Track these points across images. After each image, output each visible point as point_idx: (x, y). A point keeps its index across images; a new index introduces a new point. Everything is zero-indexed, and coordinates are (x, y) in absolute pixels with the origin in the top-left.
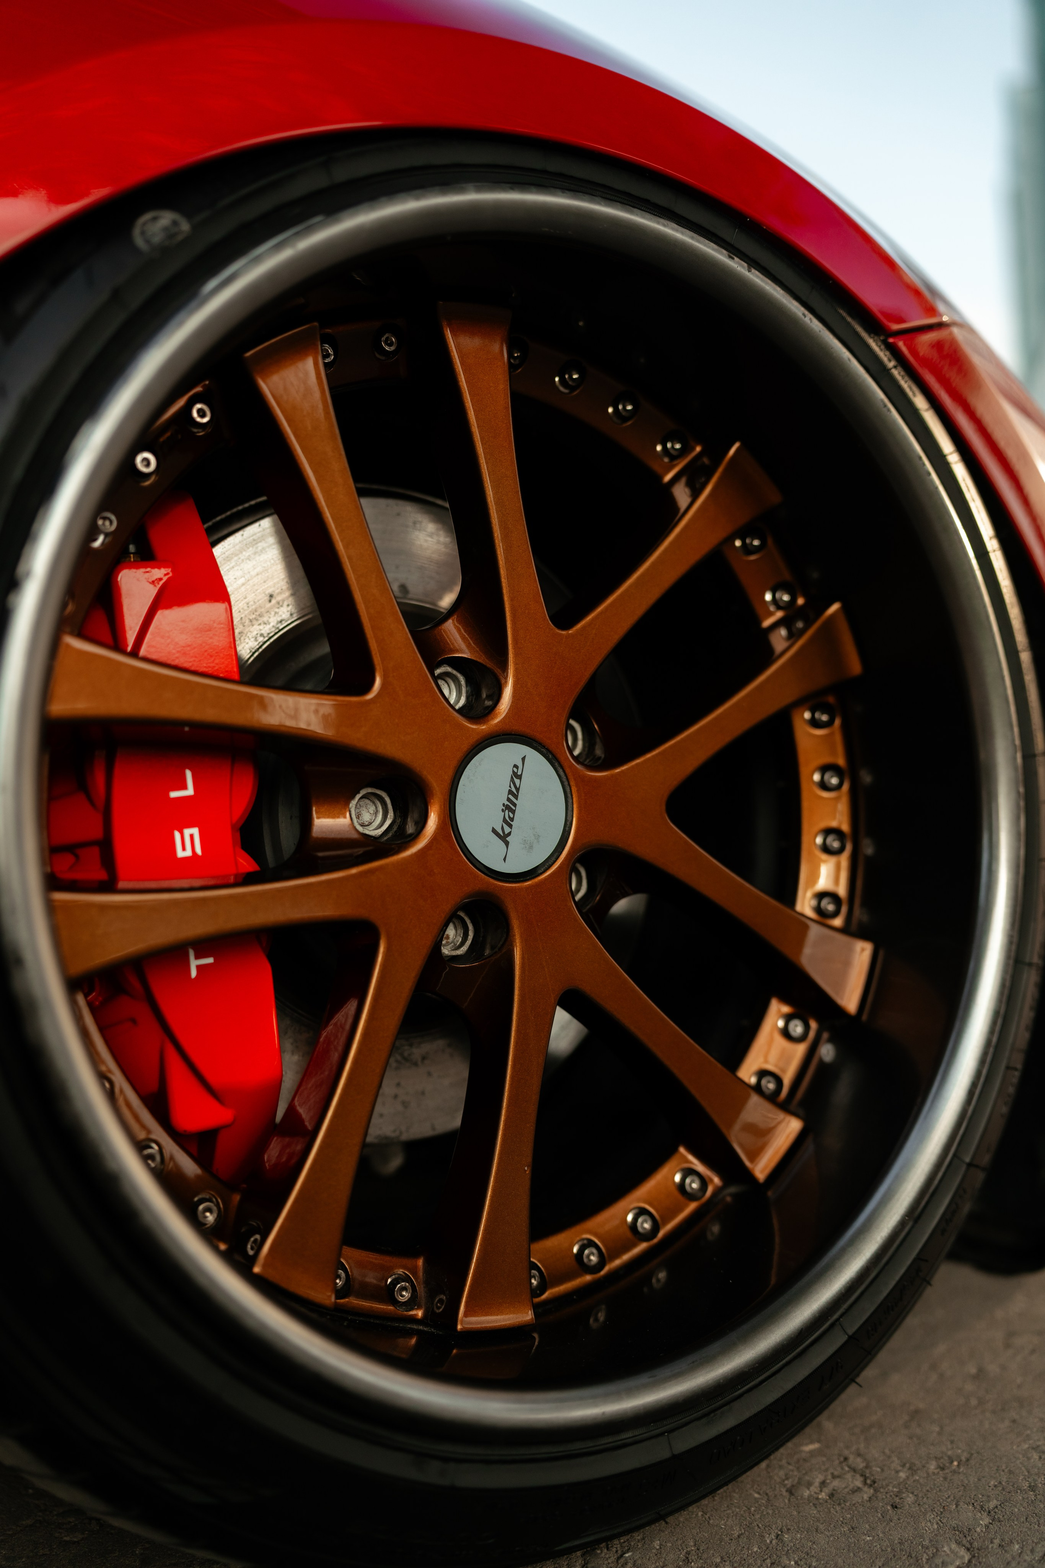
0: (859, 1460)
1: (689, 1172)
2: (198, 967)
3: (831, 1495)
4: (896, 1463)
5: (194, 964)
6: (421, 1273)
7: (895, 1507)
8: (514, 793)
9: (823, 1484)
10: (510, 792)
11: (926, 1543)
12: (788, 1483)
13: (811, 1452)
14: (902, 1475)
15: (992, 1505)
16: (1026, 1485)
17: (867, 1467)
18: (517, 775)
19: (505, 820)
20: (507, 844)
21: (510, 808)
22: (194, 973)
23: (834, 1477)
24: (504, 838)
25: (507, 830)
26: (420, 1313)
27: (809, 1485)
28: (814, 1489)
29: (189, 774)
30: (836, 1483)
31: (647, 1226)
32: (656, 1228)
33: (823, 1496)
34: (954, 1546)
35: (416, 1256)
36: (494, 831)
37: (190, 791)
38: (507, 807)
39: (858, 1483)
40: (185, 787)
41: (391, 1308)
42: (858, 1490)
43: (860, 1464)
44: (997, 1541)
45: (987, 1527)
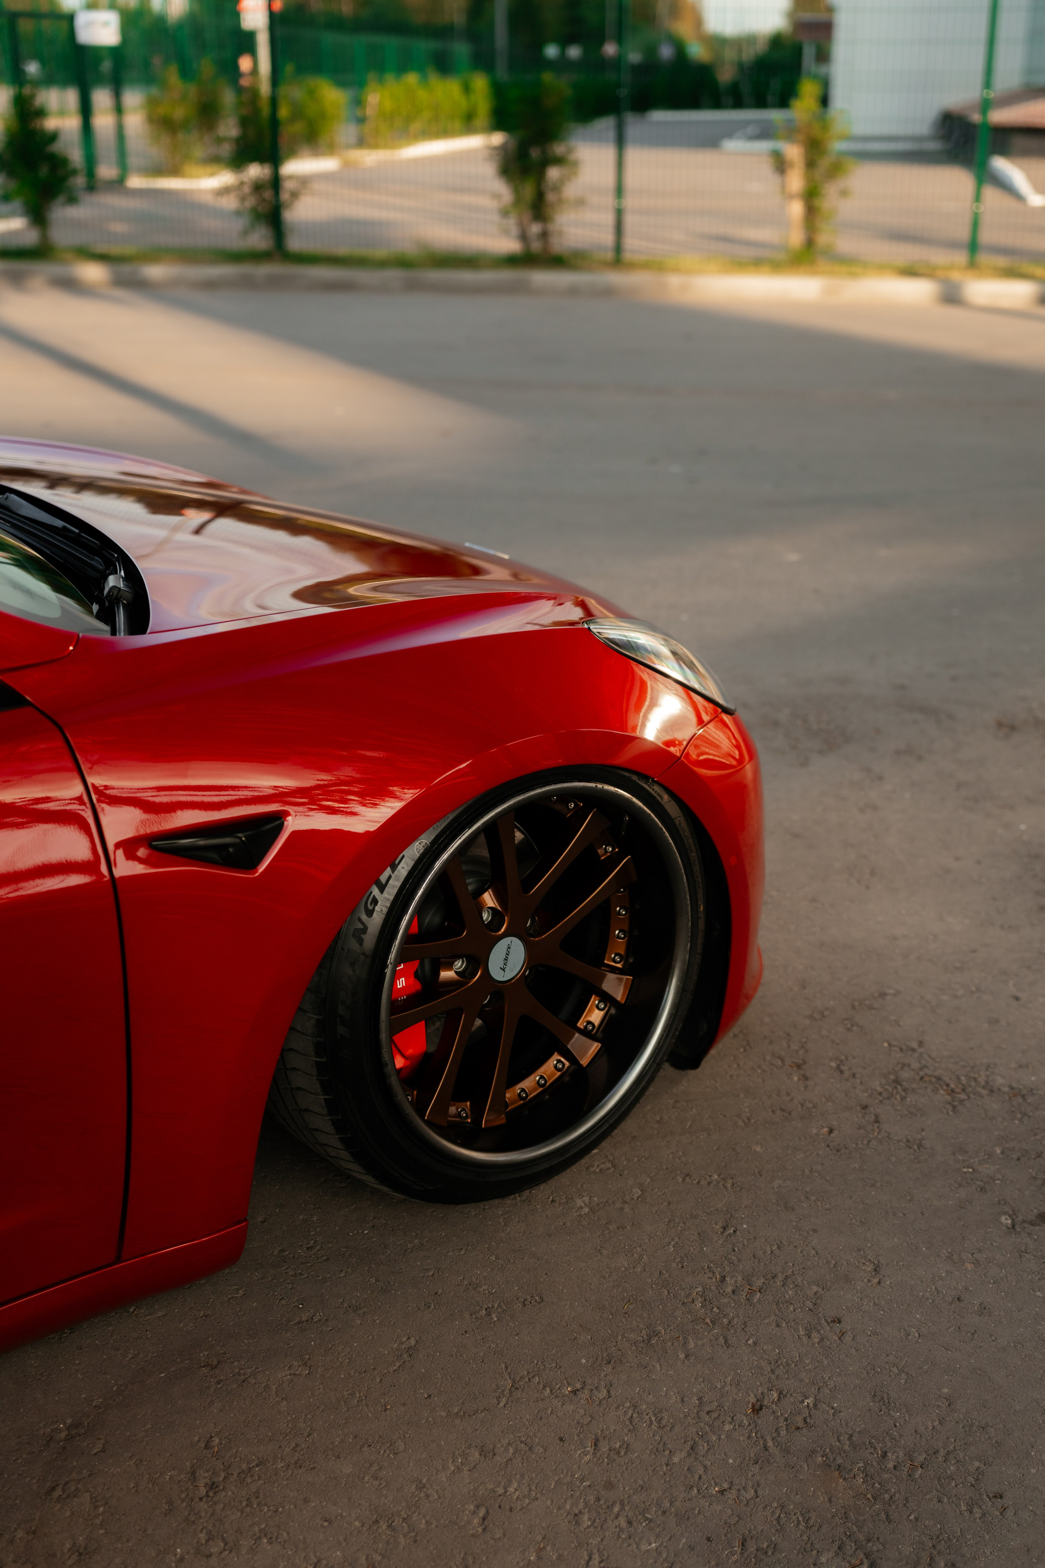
0: (611, 1157)
1: (559, 1061)
3: (600, 1170)
4: (623, 1158)
6: (469, 1107)
7: (621, 1175)
9: (598, 1166)
10: (507, 954)
11: (629, 1188)
12: (586, 1165)
13: (595, 1153)
14: (625, 1163)
15: (652, 1175)
16: (664, 1168)
17: (614, 1160)
19: (504, 964)
20: (504, 971)
23: (602, 1163)
24: (503, 970)
26: (469, 1120)
27: (593, 1166)
28: (595, 1168)
30: (602, 1166)
31: (543, 1082)
32: (546, 1082)
33: (597, 1170)
34: (637, 1189)
35: (467, 1101)
36: (501, 968)
38: (505, 959)
39: (610, 1165)
41: (458, 1119)
42: (609, 1168)
43: (611, 1158)
44: (651, 1188)
45: (649, 1183)
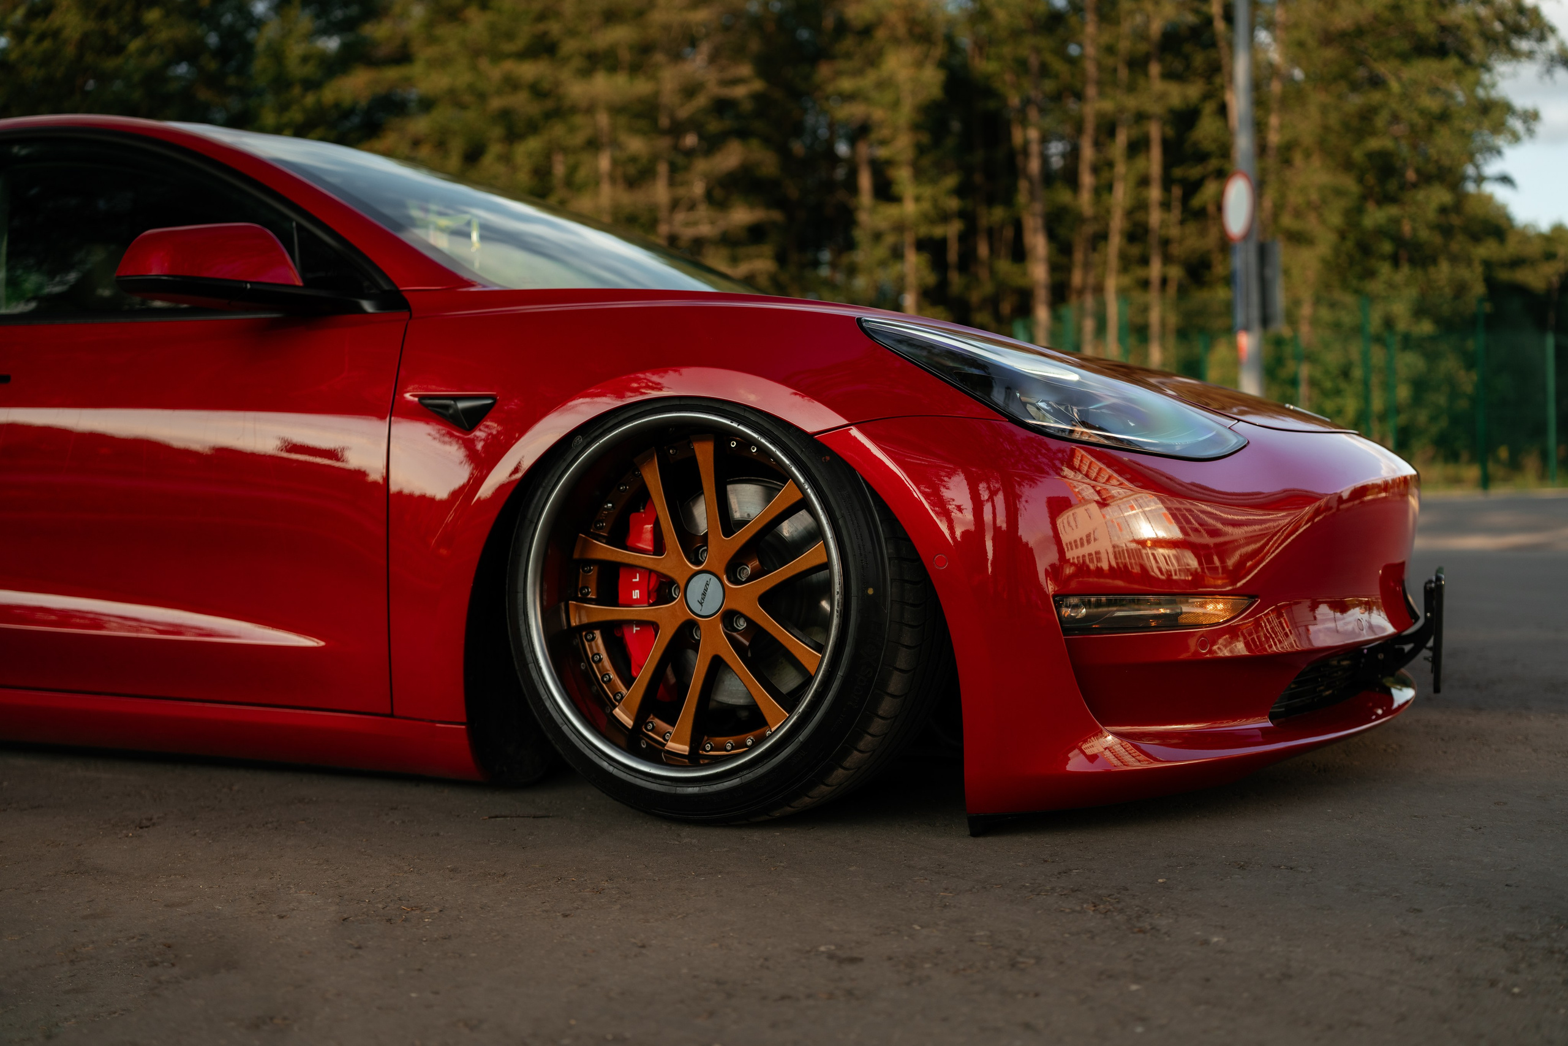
2: (636, 630)
5: (635, 629)
8: (706, 590)
18: (707, 584)
19: (702, 599)
21: (704, 594)
22: (634, 632)
25: (702, 601)
29: (638, 575)
36: (698, 602)
37: (637, 580)
40: (636, 578)
